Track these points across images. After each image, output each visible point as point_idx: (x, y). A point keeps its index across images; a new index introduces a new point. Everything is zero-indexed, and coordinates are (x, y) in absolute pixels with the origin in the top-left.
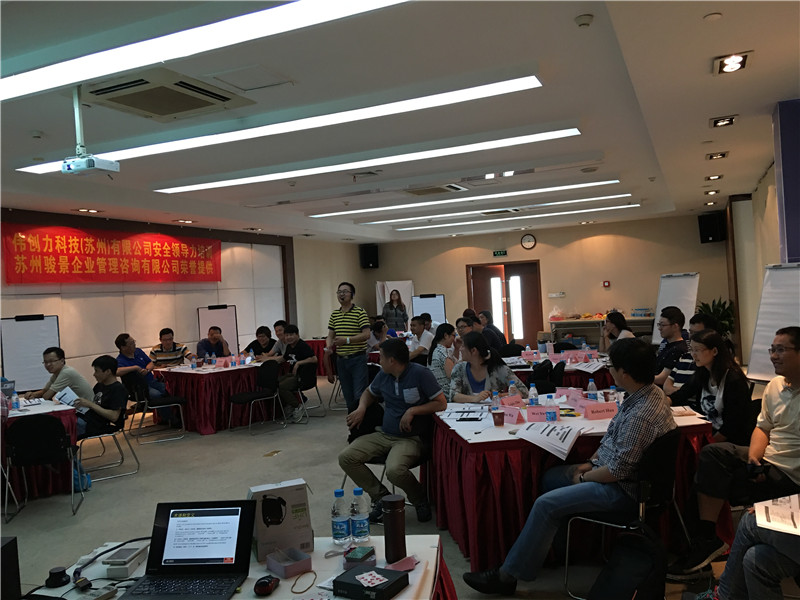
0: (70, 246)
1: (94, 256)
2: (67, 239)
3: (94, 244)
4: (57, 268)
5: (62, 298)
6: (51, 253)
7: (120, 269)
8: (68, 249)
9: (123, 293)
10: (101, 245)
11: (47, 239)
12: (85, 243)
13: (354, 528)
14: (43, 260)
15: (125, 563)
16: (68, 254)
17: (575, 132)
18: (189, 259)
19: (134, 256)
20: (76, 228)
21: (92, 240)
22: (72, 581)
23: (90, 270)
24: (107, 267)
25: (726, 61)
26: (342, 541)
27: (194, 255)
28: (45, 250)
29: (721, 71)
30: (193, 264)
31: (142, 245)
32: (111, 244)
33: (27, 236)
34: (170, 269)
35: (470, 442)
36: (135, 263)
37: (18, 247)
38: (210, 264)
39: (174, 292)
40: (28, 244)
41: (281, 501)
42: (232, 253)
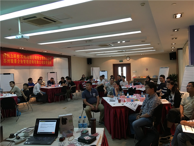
0: (17, 57)
1: (23, 59)
2: (16, 55)
3: (23, 56)
4: (14, 62)
5: (15, 69)
6: (12, 58)
7: (29, 63)
8: (16, 57)
9: (30, 68)
10: (24, 57)
11: (11, 55)
12: (21, 56)
13: (84, 126)
14: (10, 60)
15: (28, 133)
16: (16, 59)
17: (140, 32)
18: (46, 61)
19: (32, 60)
20: (19, 52)
21: (22, 55)
22: (15, 137)
23: (22, 63)
24: (26, 62)
25: (177, 15)
26: (81, 129)
27: (47, 60)
28: (11, 58)
29: (176, 18)
30: (47, 62)
31: (34, 57)
32: (27, 57)
33: (7, 54)
34: (41, 63)
35: (112, 106)
36: (33, 61)
37: (4, 57)
38: (51, 62)
39: (42, 68)
40: (7, 56)
41: (66, 119)
42: (56, 60)
